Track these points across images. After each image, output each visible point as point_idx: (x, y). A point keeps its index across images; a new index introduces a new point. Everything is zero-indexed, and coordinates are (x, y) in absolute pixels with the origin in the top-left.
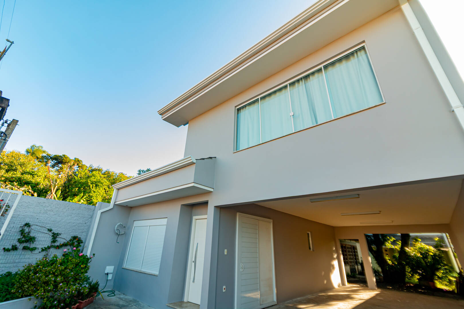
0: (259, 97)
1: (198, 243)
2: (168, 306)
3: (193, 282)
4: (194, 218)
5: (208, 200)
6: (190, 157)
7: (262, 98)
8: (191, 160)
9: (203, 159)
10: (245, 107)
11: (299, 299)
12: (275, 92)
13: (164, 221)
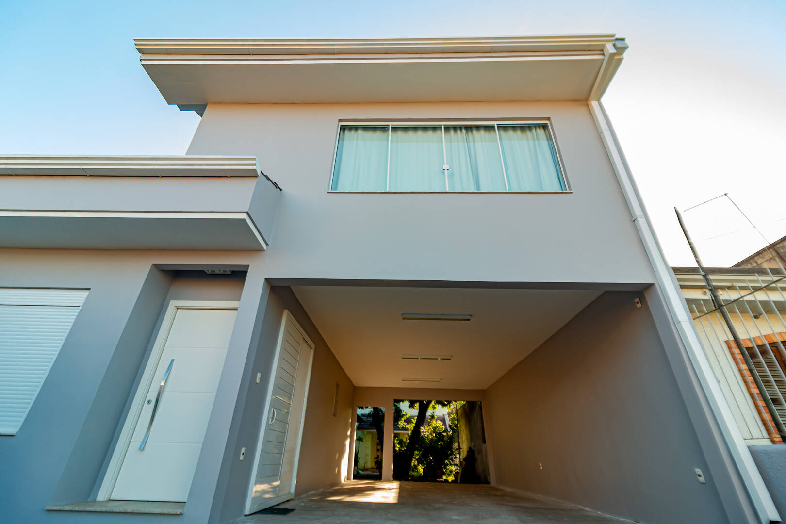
0: (391, 124)
1: (173, 360)
2: (48, 511)
3: (142, 449)
4: (173, 304)
5: (248, 266)
6: (254, 159)
7: (395, 129)
8: (254, 165)
9: (269, 179)
10: (356, 128)
11: (313, 492)
12: (415, 128)
13: (80, 297)
